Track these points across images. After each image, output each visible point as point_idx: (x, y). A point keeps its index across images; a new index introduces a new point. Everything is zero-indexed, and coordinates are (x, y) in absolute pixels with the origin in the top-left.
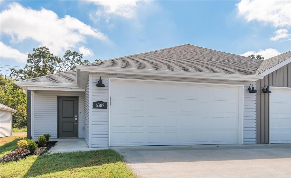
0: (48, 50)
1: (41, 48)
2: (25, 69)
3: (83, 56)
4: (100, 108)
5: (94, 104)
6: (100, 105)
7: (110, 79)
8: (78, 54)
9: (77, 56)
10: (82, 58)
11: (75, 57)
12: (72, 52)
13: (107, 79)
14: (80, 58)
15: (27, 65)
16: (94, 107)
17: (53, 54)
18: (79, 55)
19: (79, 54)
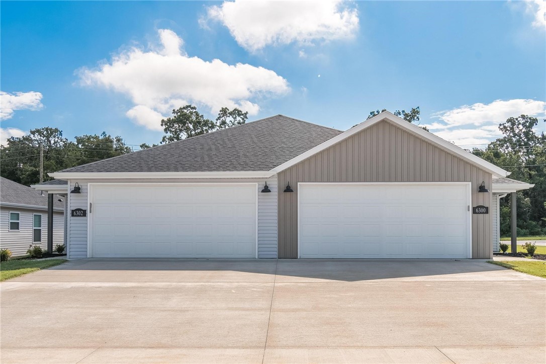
0: (194, 110)
1: (184, 108)
2: (161, 143)
3: (247, 115)
4: (78, 216)
5: (73, 211)
6: (79, 213)
7: (89, 184)
8: (241, 111)
9: (239, 116)
10: (247, 118)
11: (236, 117)
12: (231, 110)
13: (86, 184)
14: (243, 119)
15: (165, 137)
16: (73, 215)
17: (202, 116)
18: (243, 115)
19: (243, 113)
